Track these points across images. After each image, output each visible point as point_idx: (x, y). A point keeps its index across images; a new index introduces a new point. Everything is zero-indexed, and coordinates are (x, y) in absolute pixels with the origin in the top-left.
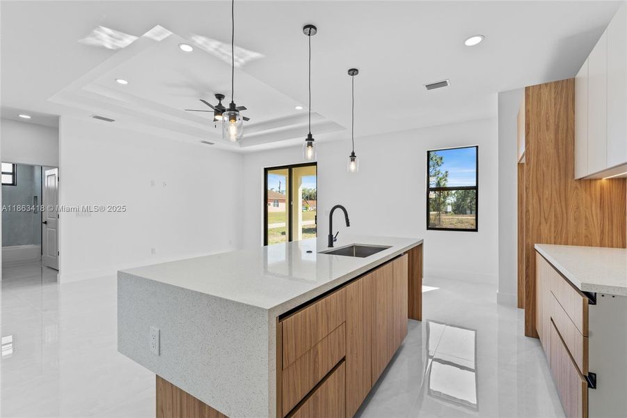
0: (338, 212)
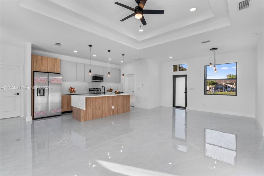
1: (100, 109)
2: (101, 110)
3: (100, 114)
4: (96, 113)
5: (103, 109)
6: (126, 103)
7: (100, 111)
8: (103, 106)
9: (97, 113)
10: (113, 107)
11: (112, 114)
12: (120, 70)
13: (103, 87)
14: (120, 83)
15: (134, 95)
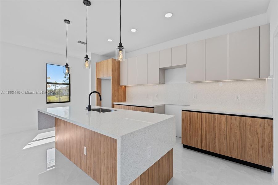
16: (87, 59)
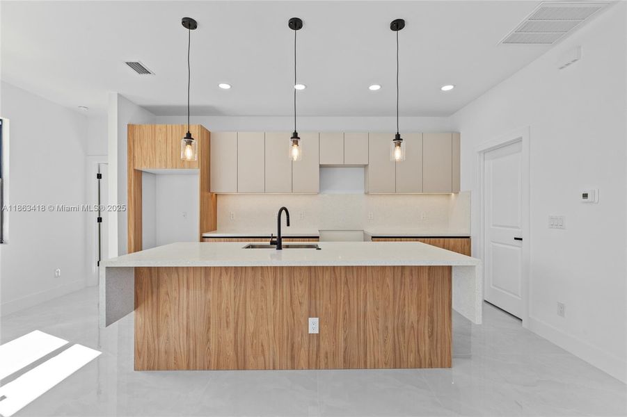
0: (284, 211)
1: (232, 325)
2: (236, 334)
3: (231, 353)
4: (208, 340)
5: (251, 328)
6: (412, 314)
7: (229, 335)
8: (251, 315)
9: (213, 345)
10: (313, 326)
11: (303, 362)
12: (459, 134)
13: (284, 213)
14: (457, 193)
15: (472, 267)
16: (295, 139)
